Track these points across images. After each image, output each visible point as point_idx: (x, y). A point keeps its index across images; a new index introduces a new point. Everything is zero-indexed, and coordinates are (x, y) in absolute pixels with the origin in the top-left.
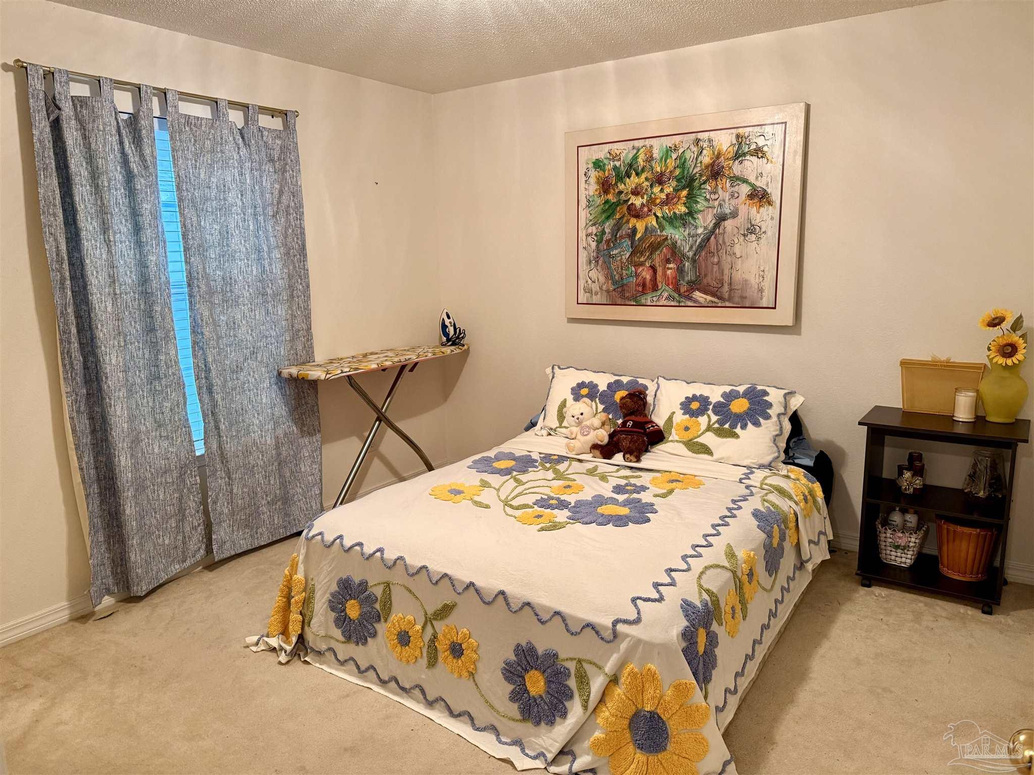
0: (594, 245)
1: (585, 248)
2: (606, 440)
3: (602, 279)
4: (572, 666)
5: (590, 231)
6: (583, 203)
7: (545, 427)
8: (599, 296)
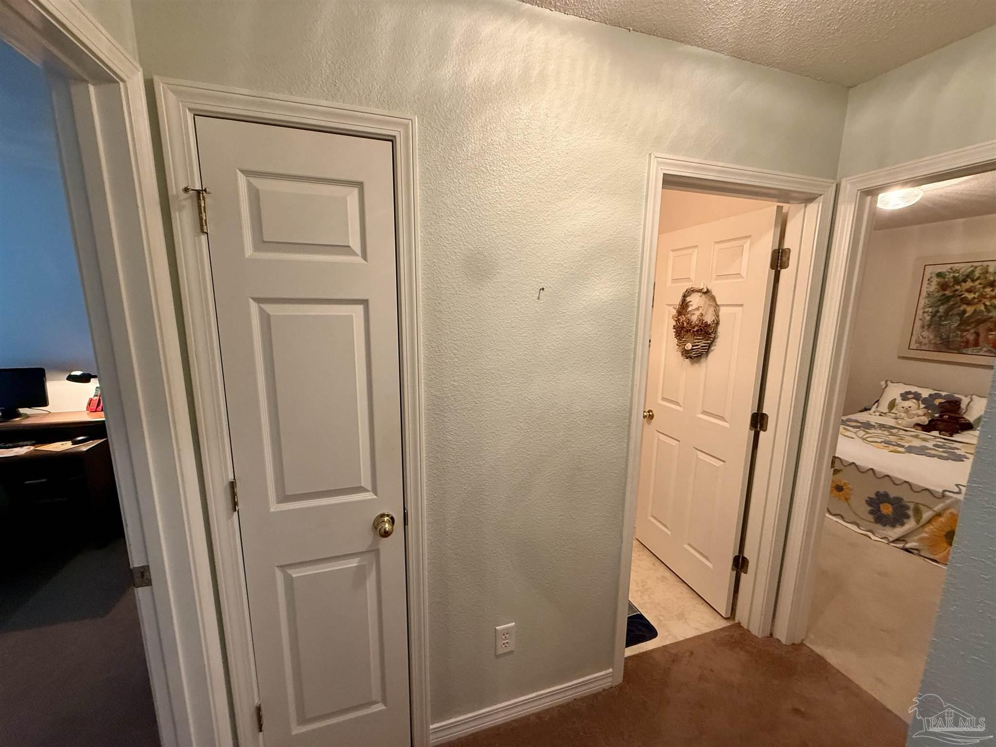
0: (928, 318)
1: (920, 319)
2: (927, 423)
3: (932, 337)
4: (912, 506)
5: (927, 310)
6: (924, 294)
7: (878, 411)
8: (927, 346)
